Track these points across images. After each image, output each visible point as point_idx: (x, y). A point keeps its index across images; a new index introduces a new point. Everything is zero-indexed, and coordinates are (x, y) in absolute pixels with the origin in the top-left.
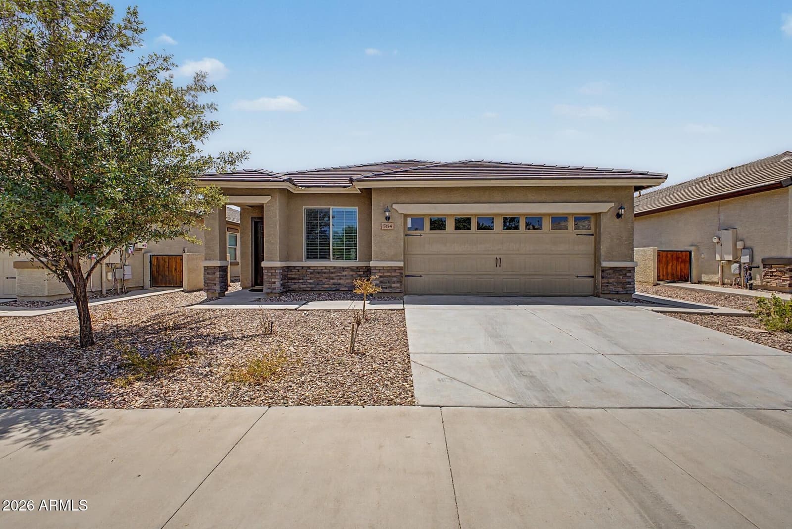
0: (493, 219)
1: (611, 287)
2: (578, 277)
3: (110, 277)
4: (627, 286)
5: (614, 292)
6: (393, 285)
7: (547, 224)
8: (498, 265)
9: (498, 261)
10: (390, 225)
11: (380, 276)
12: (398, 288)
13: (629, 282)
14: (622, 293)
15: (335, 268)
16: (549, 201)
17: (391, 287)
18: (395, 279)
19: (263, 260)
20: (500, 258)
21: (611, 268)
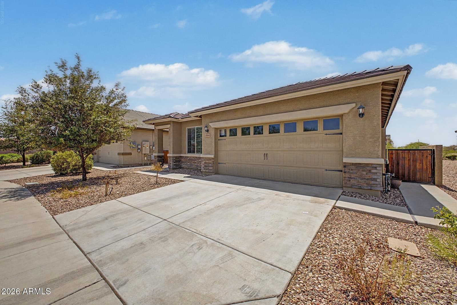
0: (263, 126)
1: (352, 181)
2: (326, 170)
3: (146, 159)
4: (372, 182)
5: (357, 187)
6: (210, 168)
7: (300, 127)
8: (266, 158)
9: (266, 155)
10: (208, 134)
11: (205, 163)
12: (211, 170)
13: (374, 179)
14: (366, 188)
15: (196, 157)
16: (297, 110)
17: (209, 169)
18: (210, 165)
19: (168, 153)
20: (267, 154)
21: (353, 164)
